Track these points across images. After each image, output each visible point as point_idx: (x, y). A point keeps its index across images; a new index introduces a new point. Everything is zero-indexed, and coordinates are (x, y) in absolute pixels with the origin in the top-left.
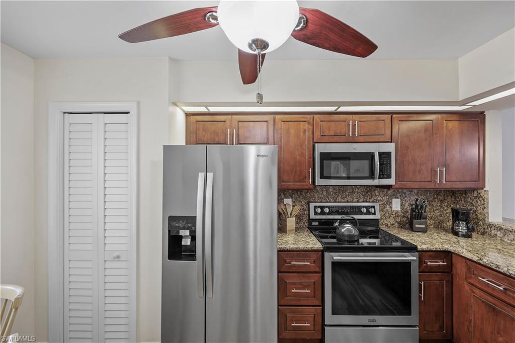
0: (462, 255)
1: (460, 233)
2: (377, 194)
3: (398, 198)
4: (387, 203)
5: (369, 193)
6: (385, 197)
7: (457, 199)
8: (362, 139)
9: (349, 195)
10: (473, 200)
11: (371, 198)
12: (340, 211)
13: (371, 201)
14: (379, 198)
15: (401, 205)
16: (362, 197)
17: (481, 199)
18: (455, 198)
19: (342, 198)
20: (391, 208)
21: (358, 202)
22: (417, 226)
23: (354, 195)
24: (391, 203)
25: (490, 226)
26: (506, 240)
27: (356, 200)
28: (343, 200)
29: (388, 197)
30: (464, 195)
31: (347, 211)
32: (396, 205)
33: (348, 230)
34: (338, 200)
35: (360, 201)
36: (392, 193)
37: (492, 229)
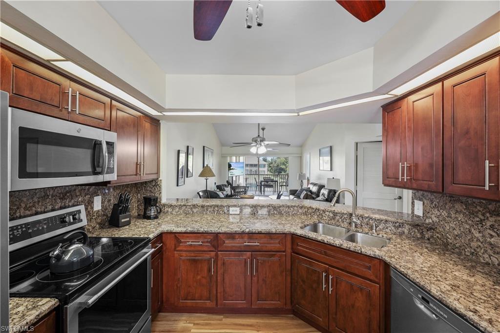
0: (174, 231)
1: (152, 217)
2: (78, 194)
3: (99, 195)
4: (89, 203)
5: (68, 194)
6: (87, 196)
7: (139, 189)
8: (81, 118)
9: (39, 201)
10: (152, 188)
11: (71, 201)
12: (30, 231)
13: (70, 204)
14: (80, 199)
15: (102, 203)
16: (58, 201)
17: (158, 187)
18: (137, 188)
20: (92, 208)
21: (53, 210)
22: (123, 220)
23: (48, 200)
24: (93, 202)
25: (164, 205)
26: (174, 213)
28: (28, 213)
29: (89, 197)
30: (145, 185)
31: (43, 228)
32: (98, 204)
33: (77, 252)
34: (18, 215)
35: (56, 207)
36: (93, 190)
37: (166, 207)
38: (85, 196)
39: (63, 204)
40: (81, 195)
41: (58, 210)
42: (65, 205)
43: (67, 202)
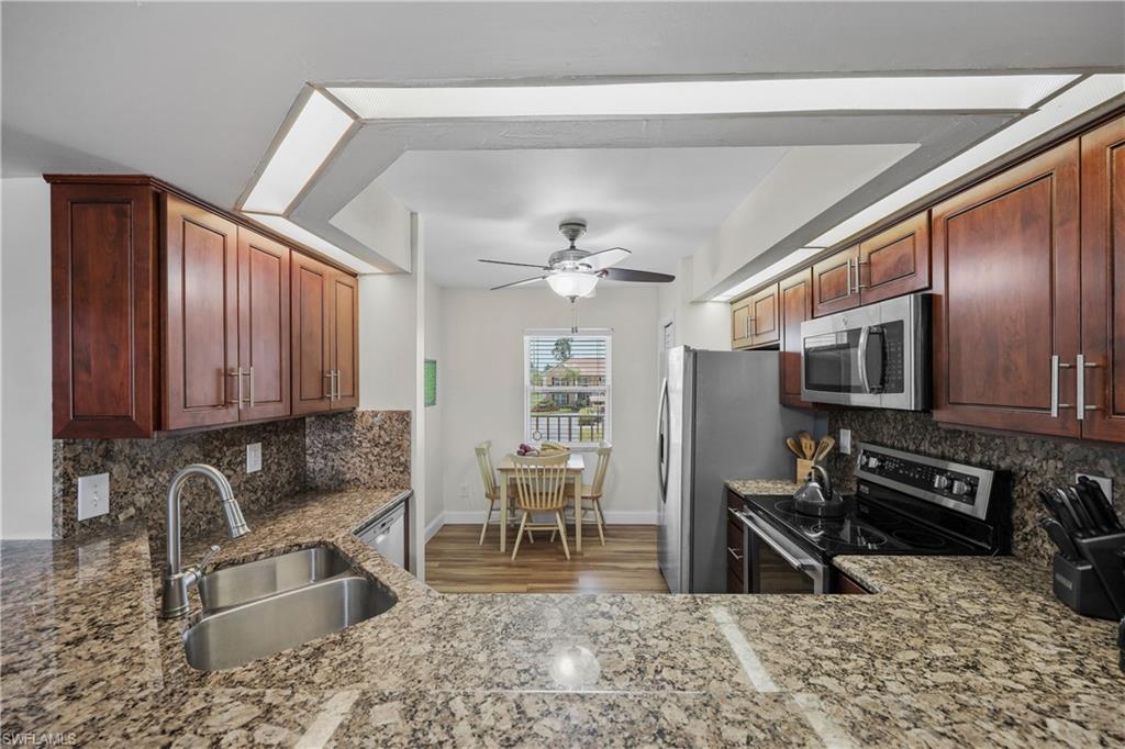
2: (1024, 448)
5: (998, 441)
8: (873, 295)
9: (947, 439)
11: (1006, 459)
12: (901, 471)
14: (1031, 463)
16: (978, 448)
19: (931, 444)
21: (967, 463)
23: (959, 440)
27: (963, 455)
29: (1060, 465)
35: (973, 460)
38: (1046, 459)
39: (986, 458)
40: (1031, 451)
41: (975, 465)
42: (989, 461)
43: (995, 457)
